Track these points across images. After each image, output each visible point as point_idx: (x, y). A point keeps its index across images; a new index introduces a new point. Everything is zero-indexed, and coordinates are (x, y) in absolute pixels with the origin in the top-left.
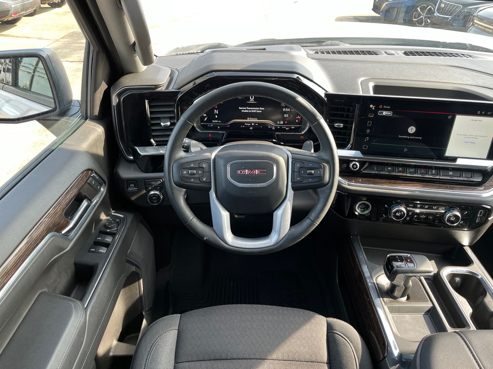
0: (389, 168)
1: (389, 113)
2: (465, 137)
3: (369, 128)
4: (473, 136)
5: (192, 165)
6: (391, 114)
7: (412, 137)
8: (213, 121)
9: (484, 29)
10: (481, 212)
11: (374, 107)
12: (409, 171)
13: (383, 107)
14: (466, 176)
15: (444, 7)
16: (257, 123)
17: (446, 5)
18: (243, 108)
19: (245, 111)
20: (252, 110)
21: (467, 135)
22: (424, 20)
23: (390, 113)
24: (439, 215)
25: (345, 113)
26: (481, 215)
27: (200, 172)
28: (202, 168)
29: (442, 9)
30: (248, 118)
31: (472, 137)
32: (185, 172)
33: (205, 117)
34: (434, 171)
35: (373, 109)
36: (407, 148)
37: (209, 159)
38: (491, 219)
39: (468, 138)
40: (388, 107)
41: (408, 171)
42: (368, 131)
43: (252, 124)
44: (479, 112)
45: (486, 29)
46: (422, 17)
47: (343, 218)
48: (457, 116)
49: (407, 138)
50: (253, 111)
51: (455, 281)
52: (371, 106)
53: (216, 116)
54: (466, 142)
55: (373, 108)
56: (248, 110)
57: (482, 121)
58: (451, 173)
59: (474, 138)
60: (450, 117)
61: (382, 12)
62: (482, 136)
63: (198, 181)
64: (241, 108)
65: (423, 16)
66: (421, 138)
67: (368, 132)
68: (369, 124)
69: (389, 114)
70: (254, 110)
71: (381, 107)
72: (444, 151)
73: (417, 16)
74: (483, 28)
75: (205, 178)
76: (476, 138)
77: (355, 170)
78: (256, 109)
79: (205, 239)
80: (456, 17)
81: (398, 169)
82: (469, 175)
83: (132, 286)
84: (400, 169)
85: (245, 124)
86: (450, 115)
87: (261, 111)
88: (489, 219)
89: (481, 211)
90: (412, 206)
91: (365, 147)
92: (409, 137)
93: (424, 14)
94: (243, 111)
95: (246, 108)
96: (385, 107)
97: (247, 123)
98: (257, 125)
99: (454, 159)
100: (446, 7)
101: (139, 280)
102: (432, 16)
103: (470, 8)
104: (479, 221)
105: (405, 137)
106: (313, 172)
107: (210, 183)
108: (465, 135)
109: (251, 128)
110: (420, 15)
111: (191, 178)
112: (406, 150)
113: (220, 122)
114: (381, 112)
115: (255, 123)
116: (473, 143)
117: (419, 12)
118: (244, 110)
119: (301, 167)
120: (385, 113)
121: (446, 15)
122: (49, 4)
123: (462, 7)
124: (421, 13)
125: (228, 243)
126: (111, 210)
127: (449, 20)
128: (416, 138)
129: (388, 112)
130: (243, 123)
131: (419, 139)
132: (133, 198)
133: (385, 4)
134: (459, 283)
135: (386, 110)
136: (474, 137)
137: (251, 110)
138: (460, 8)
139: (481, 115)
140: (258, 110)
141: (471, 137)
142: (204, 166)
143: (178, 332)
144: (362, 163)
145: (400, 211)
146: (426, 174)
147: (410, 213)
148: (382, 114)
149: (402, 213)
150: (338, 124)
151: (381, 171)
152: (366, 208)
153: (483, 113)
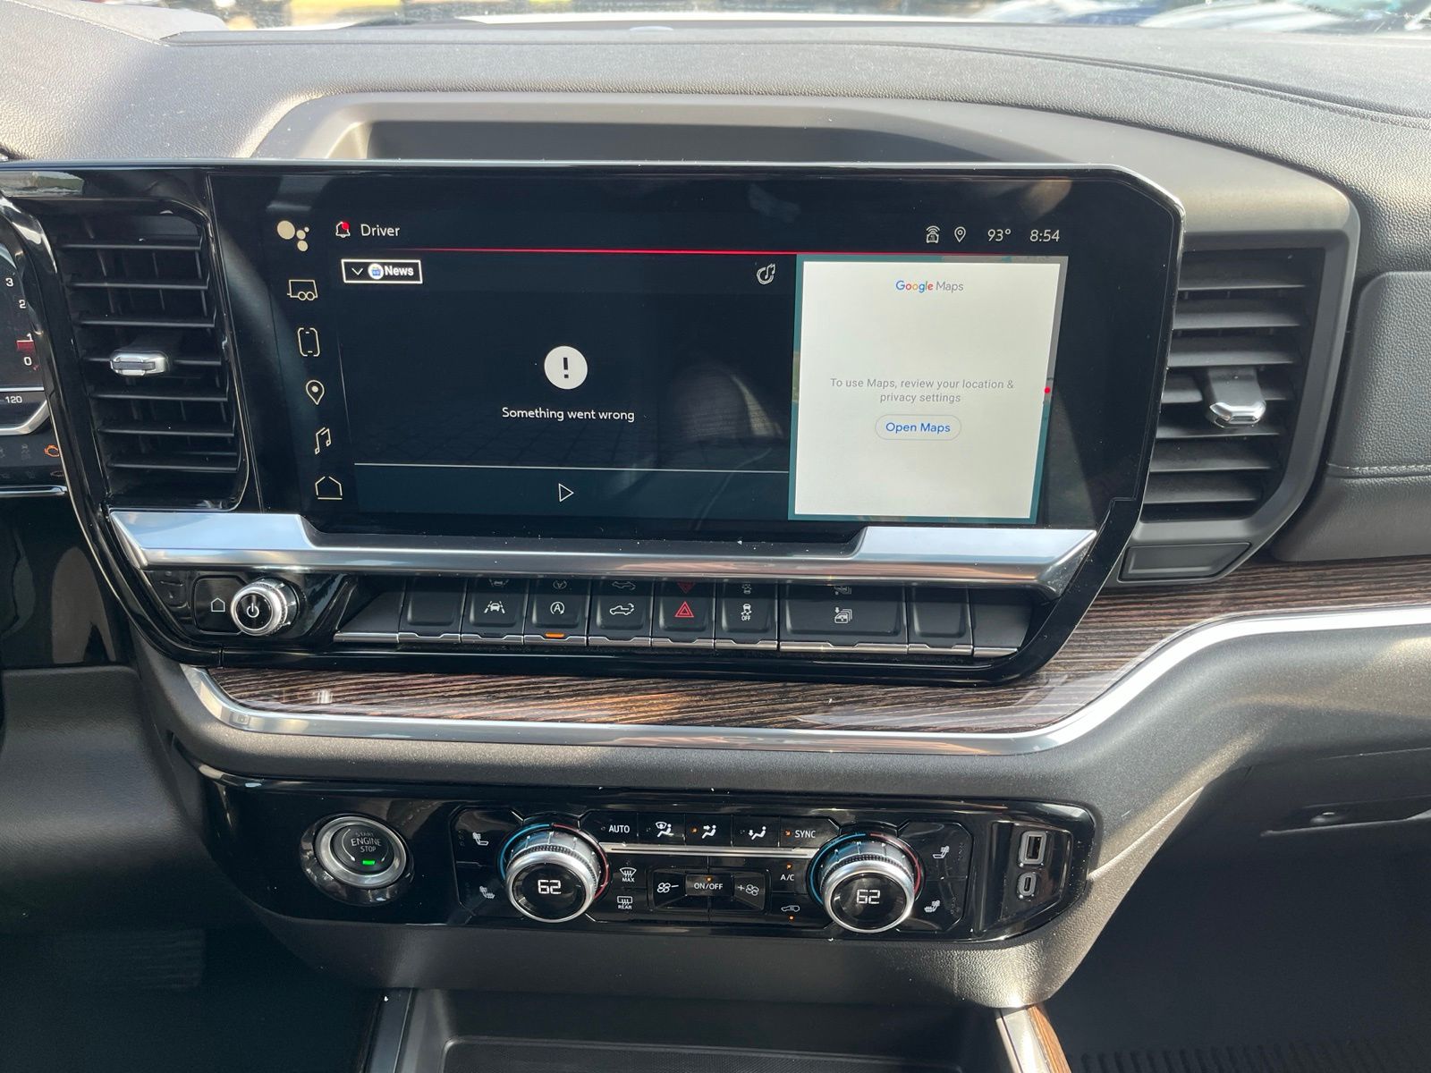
0: (495, 607)
1: (403, 271)
2: (883, 398)
3: (314, 368)
4: (930, 384)
6: (416, 277)
7: (580, 415)
10: (1035, 843)
11: (301, 234)
12: (605, 614)
13: (356, 229)
14: (930, 630)
21: (892, 384)
23: (411, 272)
24: (790, 876)
25: (185, 287)
26: (1039, 860)
31: (927, 391)
34: (747, 607)
35: (303, 246)
36: (568, 478)
38: (1106, 875)
39: (903, 398)
40: (390, 231)
41: (599, 620)
42: (315, 389)
44: (933, 231)
48: (805, 263)
49: (554, 419)
52: (285, 230)
54: (897, 429)
55: (295, 239)
57: (961, 287)
58: (844, 616)
59: (937, 397)
60: (765, 275)
62: (981, 385)
66: (631, 417)
67: (316, 395)
68: (308, 341)
69: (407, 277)
71: (342, 231)
72: (783, 488)
77: (255, 631)
81: (544, 610)
82: (948, 619)
84: (558, 607)
86: (766, 261)
88: (1093, 875)
89: (1033, 834)
90: (625, 829)
91: (328, 488)
92: (560, 415)
96: (367, 230)
99: (842, 533)
104: (1031, 892)
105: (540, 412)
108: (882, 384)
112: (565, 492)
114: (357, 266)
116: (937, 429)
120: (377, 271)
128: (602, 416)
129: (395, 265)
131: (624, 421)
135: (381, 248)
136: (933, 390)
139: (948, 248)
141: (917, 391)
144: (310, 589)
145: (552, 870)
146: (701, 631)
147: (628, 875)
148: (365, 275)
149: (572, 884)
150: (125, 357)
151: (446, 624)
152: (383, 853)
153: (960, 232)
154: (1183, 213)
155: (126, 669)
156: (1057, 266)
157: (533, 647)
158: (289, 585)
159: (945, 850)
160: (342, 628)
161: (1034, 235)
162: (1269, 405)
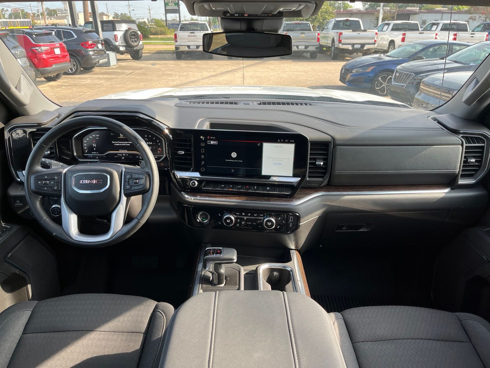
0: (223, 185)
1: (215, 143)
2: (273, 160)
3: (203, 154)
5: (46, 177)
6: (217, 143)
7: (235, 161)
8: (93, 153)
9: (428, 94)
10: (292, 218)
12: (237, 187)
13: (210, 137)
14: (279, 190)
15: (399, 76)
16: (127, 154)
17: (401, 74)
18: (115, 142)
19: (117, 145)
20: (123, 143)
21: (274, 158)
22: (386, 88)
24: (259, 221)
25: (188, 143)
26: (292, 221)
27: (52, 183)
28: (54, 179)
29: (397, 78)
30: (120, 150)
32: (39, 182)
33: (86, 150)
34: (255, 187)
35: (203, 139)
36: (233, 169)
37: (61, 173)
38: (302, 225)
39: (276, 160)
40: (214, 138)
42: (203, 156)
43: (124, 155)
44: (279, 141)
45: (430, 93)
46: (384, 86)
47: (191, 227)
48: (264, 143)
50: (123, 145)
51: (274, 275)
52: (202, 137)
53: (95, 149)
54: (275, 164)
56: (119, 143)
57: (282, 147)
58: (268, 188)
59: (280, 160)
60: (259, 145)
61: (347, 82)
62: (285, 159)
63: (50, 190)
64: (114, 142)
65: (385, 84)
66: (242, 161)
68: (202, 150)
70: (124, 143)
71: (208, 137)
72: (261, 171)
73: (379, 85)
74: (427, 92)
75: (56, 187)
76: (282, 160)
77: (193, 187)
78: (125, 142)
79: (54, 234)
80: (410, 85)
81: (229, 186)
82: (281, 189)
83: (21, 290)
84: (231, 186)
85: (118, 155)
86: (259, 143)
87: (129, 145)
88: (300, 224)
90: (239, 214)
91: (203, 169)
92: (233, 161)
93: (385, 83)
94: (115, 144)
95: (117, 142)
96: (211, 138)
97: (119, 154)
98: (128, 155)
99: (268, 177)
100: (400, 75)
101: (26, 285)
102: (390, 85)
103: (421, 76)
104: (292, 226)
105: (230, 160)
106: (138, 181)
107: (61, 191)
109: (123, 158)
110: (381, 84)
111: (44, 187)
112: (233, 171)
113: (98, 153)
115: (126, 154)
116: (280, 164)
117: (381, 82)
118: (117, 143)
119: (130, 178)
120: (212, 142)
121: (401, 83)
122: (45, 78)
123: (414, 75)
124: (383, 82)
125: (72, 238)
126: (2, 223)
127: (404, 87)
128: (238, 161)
130: (116, 154)
132: (19, 212)
133: (349, 75)
134: (277, 276)
135: (213, 140)
137: (121, 143)
138: (413, 76)
139: (281, 142)
140: (127, 144)
141: (278, 159)
142: (56, 178)
143: (31, 314)
144: (200, 182)
145: (229, 218)
146: (250, 190)
147: (239, 220)
148: (211, 143)
149: (232, 220)
150: (180, 152)
151: (217, 188)
152: (207, 218)
153: (282, 140)
154: (308, 139)
155: (169, 196)
156: (294, 145)
157: (228, 191)
158: (197, 181)
159: (280, 218)
160: (203, 187)
161: (291, 141)
162: (323, 163)
